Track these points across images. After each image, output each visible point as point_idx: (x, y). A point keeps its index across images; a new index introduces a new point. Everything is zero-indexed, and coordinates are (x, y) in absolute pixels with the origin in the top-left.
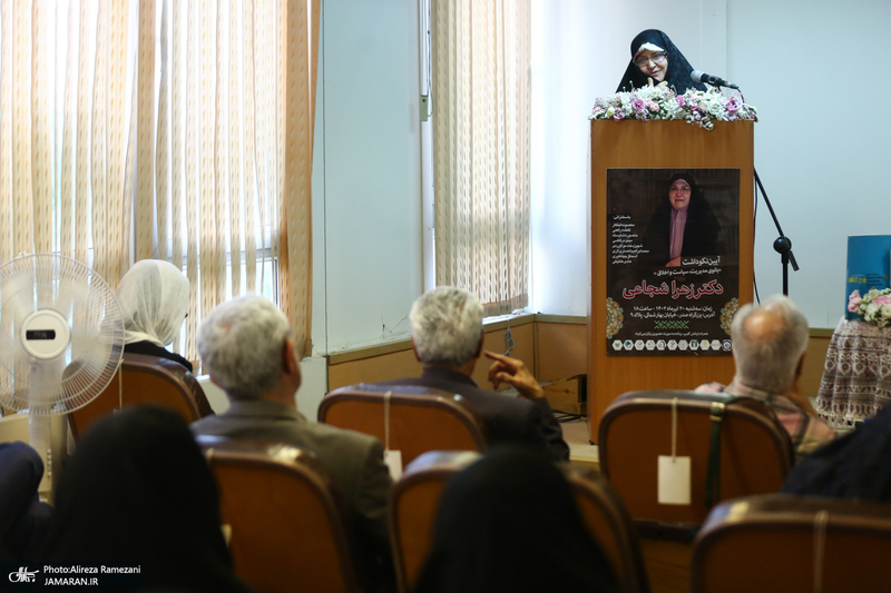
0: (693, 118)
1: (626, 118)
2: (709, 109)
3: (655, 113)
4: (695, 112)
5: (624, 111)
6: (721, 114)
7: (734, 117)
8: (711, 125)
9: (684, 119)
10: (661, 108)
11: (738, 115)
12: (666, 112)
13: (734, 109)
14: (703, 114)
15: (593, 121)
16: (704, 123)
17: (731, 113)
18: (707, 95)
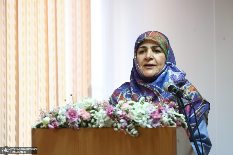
0: (119, 126)
1: (61, 126)
2: (135, 118)
3: (87, 122)
4: (122, 121)
5: (59, 121)
6: (145, 122)
7: (158, 124)
8: (135, 132)
9: (113, 127)
10: (92, 117)
11: (162, 123)
12: (95, 120)
13: (159, 116)
14: (129, 122)
15: (33, 130)
16: (130, 130)
17: (156, 121)
18: (137, 105)
